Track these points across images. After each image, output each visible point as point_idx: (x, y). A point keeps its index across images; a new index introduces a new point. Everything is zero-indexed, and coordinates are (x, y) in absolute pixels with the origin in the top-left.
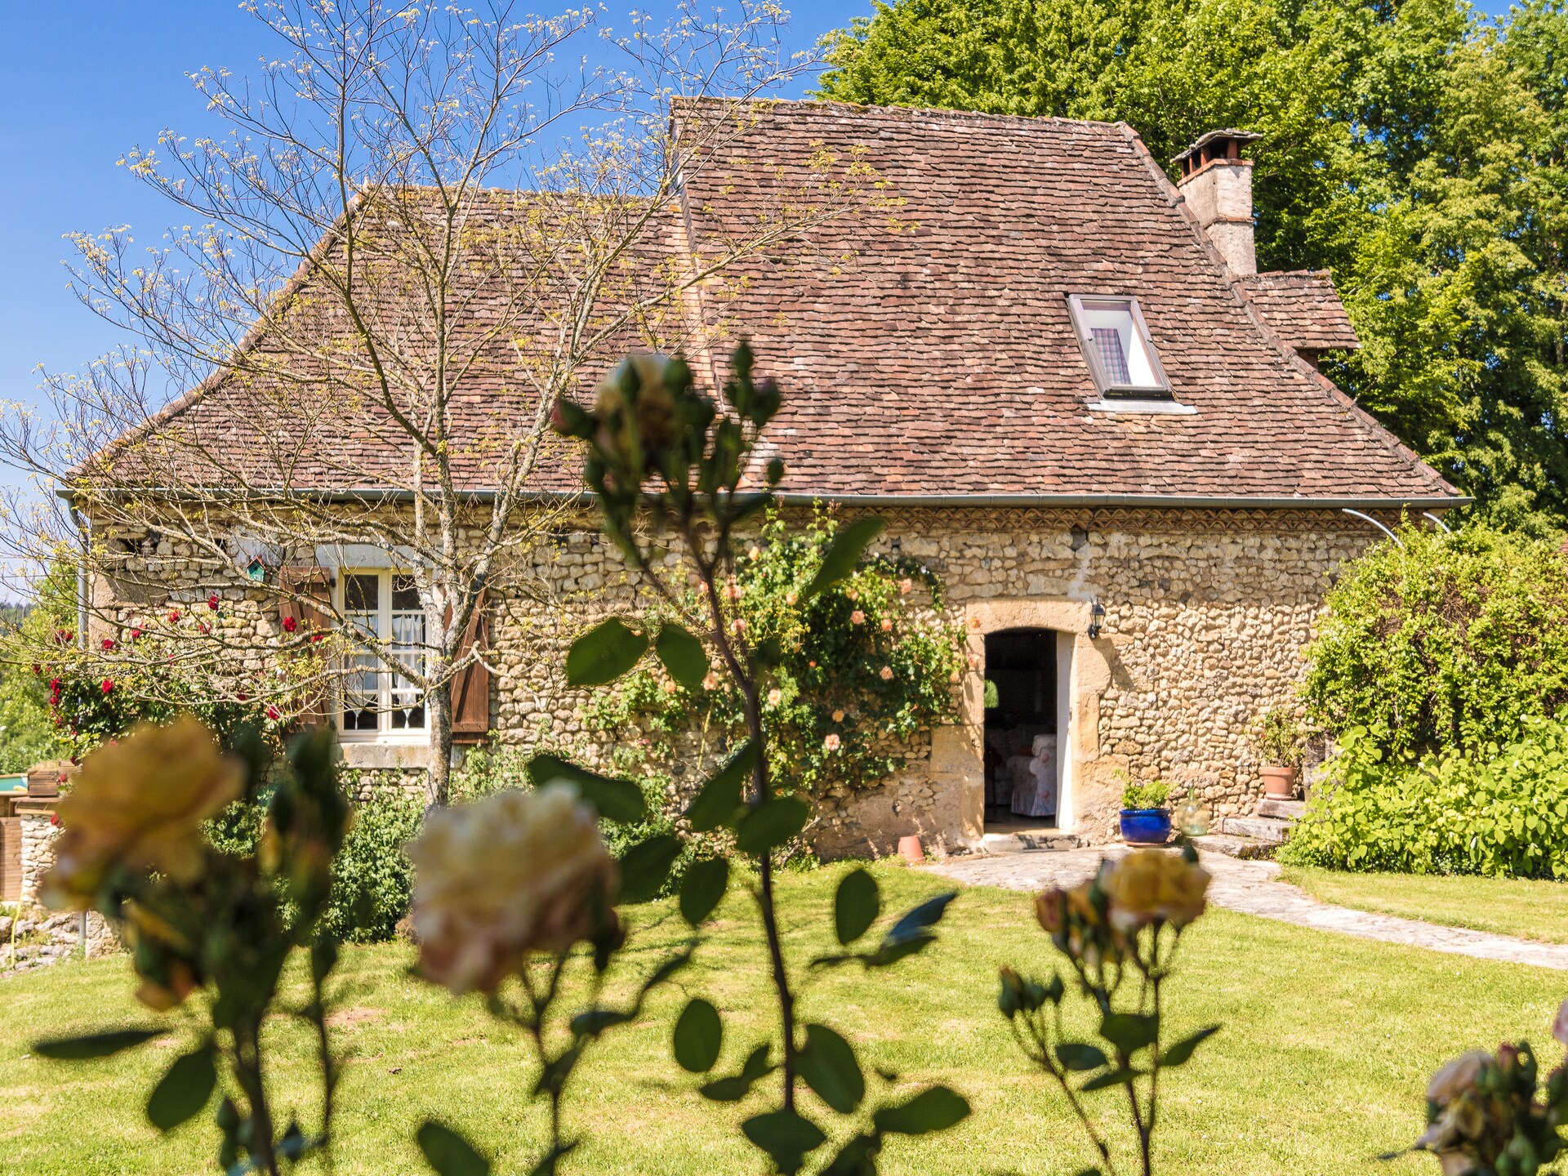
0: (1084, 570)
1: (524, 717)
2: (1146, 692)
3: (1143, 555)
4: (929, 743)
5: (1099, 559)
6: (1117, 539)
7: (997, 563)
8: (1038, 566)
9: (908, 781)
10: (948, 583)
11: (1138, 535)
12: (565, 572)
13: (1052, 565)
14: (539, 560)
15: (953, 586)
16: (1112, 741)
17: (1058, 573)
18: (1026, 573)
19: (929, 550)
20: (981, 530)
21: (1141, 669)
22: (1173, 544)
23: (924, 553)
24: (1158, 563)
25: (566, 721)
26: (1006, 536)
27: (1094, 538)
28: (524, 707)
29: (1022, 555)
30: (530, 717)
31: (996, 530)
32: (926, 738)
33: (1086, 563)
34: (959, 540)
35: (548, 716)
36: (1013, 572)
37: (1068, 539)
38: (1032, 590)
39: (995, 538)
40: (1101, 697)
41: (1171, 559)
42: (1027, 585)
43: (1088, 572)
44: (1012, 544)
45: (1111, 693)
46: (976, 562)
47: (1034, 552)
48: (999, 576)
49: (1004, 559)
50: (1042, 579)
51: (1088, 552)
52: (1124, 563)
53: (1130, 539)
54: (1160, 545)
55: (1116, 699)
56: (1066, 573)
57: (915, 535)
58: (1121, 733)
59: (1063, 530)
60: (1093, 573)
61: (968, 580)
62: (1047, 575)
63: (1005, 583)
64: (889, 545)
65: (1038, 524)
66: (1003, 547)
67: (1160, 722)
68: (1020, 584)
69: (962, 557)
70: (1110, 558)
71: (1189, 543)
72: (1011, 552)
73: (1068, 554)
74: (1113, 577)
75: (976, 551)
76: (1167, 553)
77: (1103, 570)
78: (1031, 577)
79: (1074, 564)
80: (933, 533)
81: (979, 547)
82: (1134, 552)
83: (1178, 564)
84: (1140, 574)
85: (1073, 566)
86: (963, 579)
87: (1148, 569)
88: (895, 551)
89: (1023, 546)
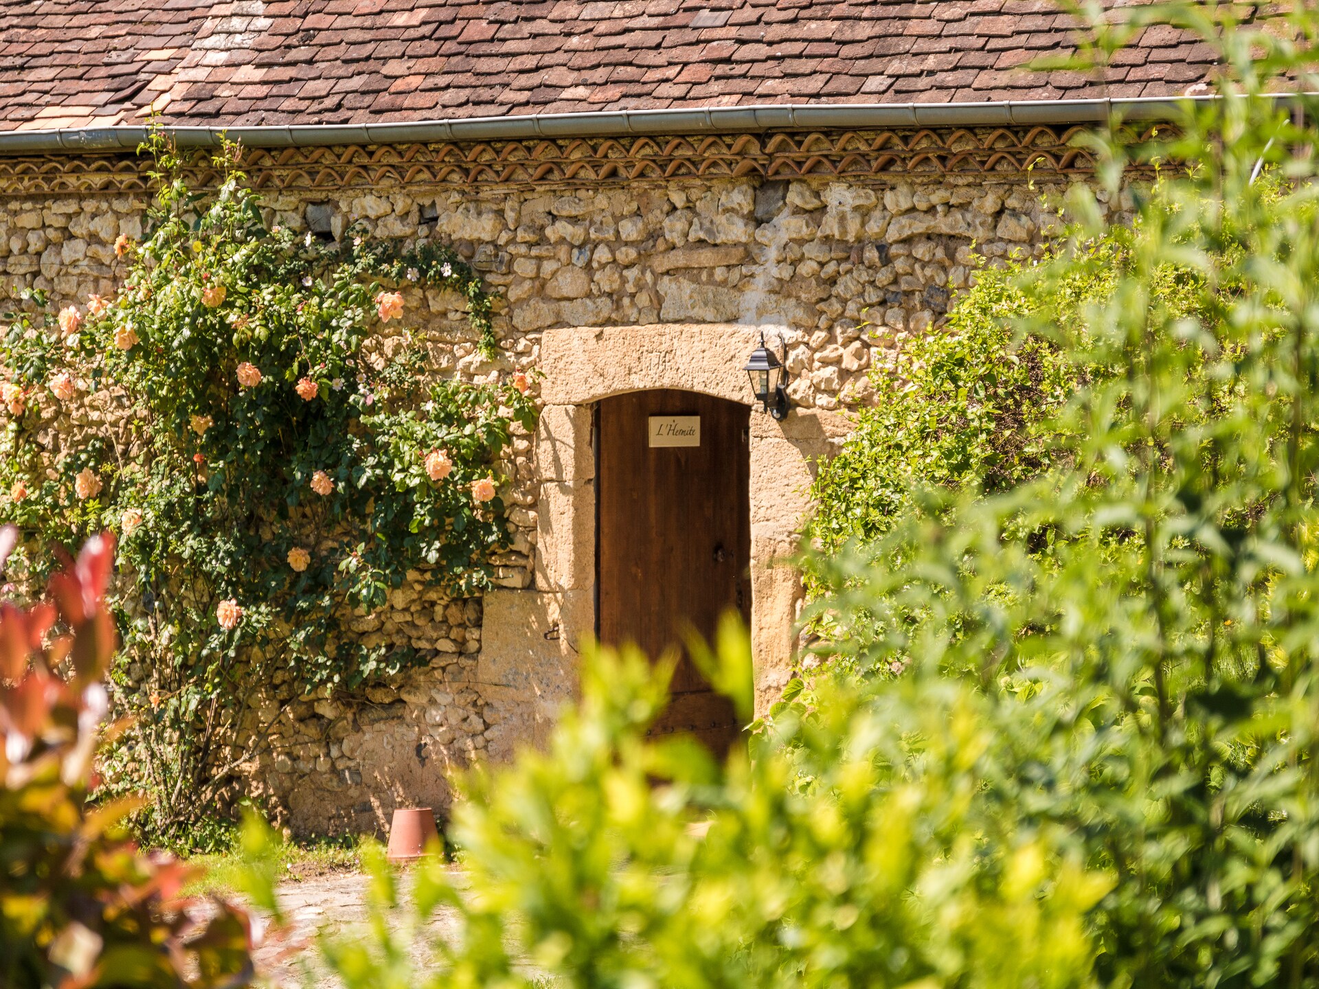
0: (770, 269)
3: (892, 235)
4: (478, 624)
5: (801, 242)
6: (840, 196)
7: (602, 254)
8: (678, 259)
9: (442, 698)
10: (513, 295)
11: (881, 188)
13: (705, 257)
15: (520, 301)
17: (719, 274)
18: (657, 276)
19: (481, 228)
20: (573, 183)
22: (964, 207)
23: (467, 234)
24: (921, 251)
26: (621, 196)
27: (795, 196)
29: (654, 235)
31: (596, 187)
32: (471, 614)
33: (773, 254)
34: (539, 204)
36: (632, 274)
37: (740, 198)
38: (666, 308)
39: (601, 201)
41: (951, 241)
42: (658, 300)
43: (775, 272)
44: (638, 214)
46: (562, 252)
47: (674, 228)
48: (606, 280)
49: (618, 241)
50: (687, 287)
51: (787, 226)
52: (850, 251)
53: (866, 197)
54: (932, 210)
56: (735, 275)
57: (456, 197)
59: (733, 181)
60: (786, 273)
61: (549, 290)
62: (696, 280)
63: (615, 296)
64: (414, 217)
65: (678, 172)
66: (617, 219)
68: (643, 297)
69: (542, 241)
70: (827, 239)
71: (990, 203)
72: (630, 230)
73: (737, 231)
74: (833, 281)
75: (563, 229)
76: (945, 229)
77: (807, 268)
78: (666, 284)
79: (749, 254)
80: (486, 193)
81: (574, 220)
82: (873, 227)
83: (965, 253)
84: (883, 277)
85: (749, 258)
86: (540, 288)
87: (900, 265)
88: (423, 230)
89: (654, 216)
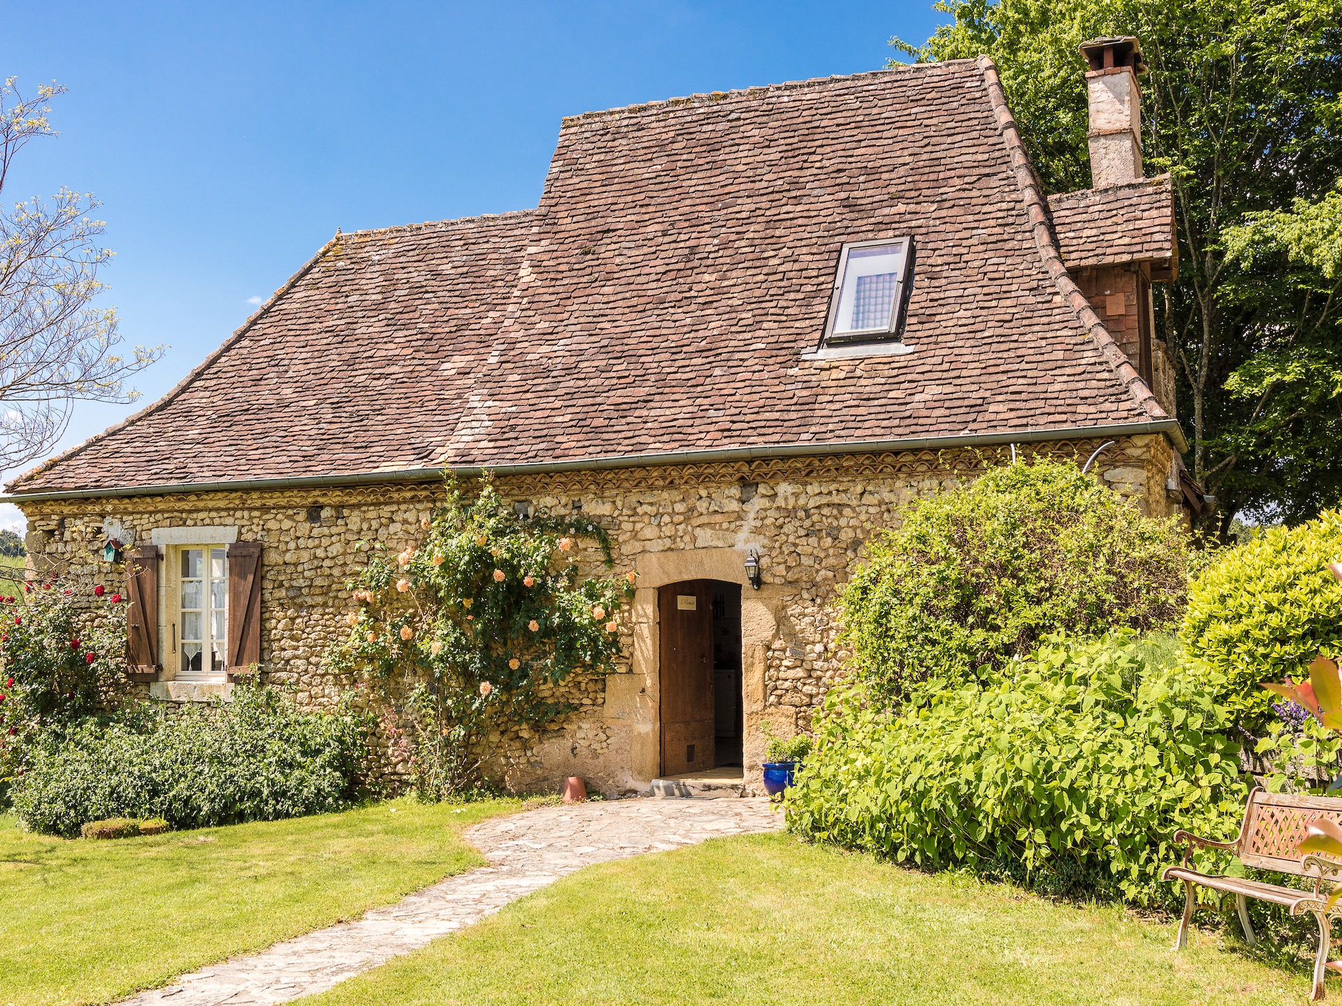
0: (750, 522)
1: (288, 662)
2: (814, 643)
3: (811, 504)
4: (604, 691)
5: (765, 510)
6: (784, 488)
7: (666, 519)
8: (705, 519)
9: (585, 726)
10: (620, 539)
11: (805, 484)
12: (317, 541)
13: (718, 518)
14: (299, 534)
15: (625, 542)
16: (779, 692)
17: (725, 525)
18: (694, 528)
19: (605, 509)
20: (651, 488)
21: (807, 620)
22: (845, 491)
23: (598, 512)
24: (826, 511)
25: (317, 665)
26: (675, 492)
27: (762, 489)
28: (288, 654)
29: (692, 509)
30: (292, 662)
31: (663, 488)
32: (600, 686)
33: (752, 515)
34: (633, 498)
35: (304, 661)
36: (681, 527)
37: (735, 491)
38: (699, 544)
39: (665, 495)
40: (768, 648)
41: (840, 506)
42: (694, 539)
43: (753, 523)
44: (683, 500)
45: (777, 644)
46: (646, 519)
47: (702, 506)
48: (668, 531)
49: (674, 513)
50: (709, 532)
51: (757, 503)
52: (790, 513)
53: (798, 488)
54: (830, 493)
55: (784, 650)
56: (733, 526)
57: (592, 496)
58: (787, 684)
59: (730, 483)
60: (759, 523)
61: (639, 536)
62: (713, 529)
63: (673, 538)
64: (570, 506)
65: (703, 479)
66: (673, 503)
67: (829, 674)
68: (687, 538)
69: (635, 514)
70: (778, 508)
71: (859, 489)
72: (680, 508)
73: (734, 506)
74: (781, 527)
75: (646, 508)
76: (837, 501)
77: (768, 521)
78: (698, 531)
79: (740, 517)
80: (607, 493)
81: (651, 504)
82: (802, 502)
83: (847, 511)
84: (807, 523)
85: (740, 518)
86: (635, 535)
87: (815, 518)
88: (575, 512)
89: (691, 501)
